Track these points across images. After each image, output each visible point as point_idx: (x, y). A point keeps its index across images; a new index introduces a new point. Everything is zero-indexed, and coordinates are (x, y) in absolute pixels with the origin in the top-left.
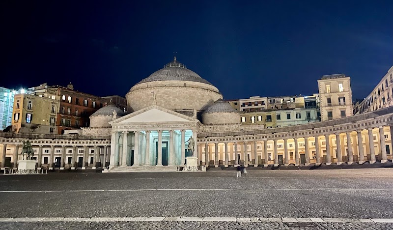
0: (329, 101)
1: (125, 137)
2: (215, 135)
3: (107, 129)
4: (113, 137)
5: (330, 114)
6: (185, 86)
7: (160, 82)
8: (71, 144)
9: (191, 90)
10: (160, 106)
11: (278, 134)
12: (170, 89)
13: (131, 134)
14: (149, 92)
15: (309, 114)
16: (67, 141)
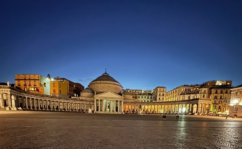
0: (160, 94)
1: (99, 101)
2: (128, 103)
3: (89, 98)
4: (95, 101)
5: (160, 99)
6: (114, 84)
7: (105, 81)
8: (80, 103)
9: (116, 86)
10: (112, 92)
11: (149, 104)
12: (109, 85)
13: (101, 100)
14: (102, 85)
15: (148, 97)
16: (79, 101)
